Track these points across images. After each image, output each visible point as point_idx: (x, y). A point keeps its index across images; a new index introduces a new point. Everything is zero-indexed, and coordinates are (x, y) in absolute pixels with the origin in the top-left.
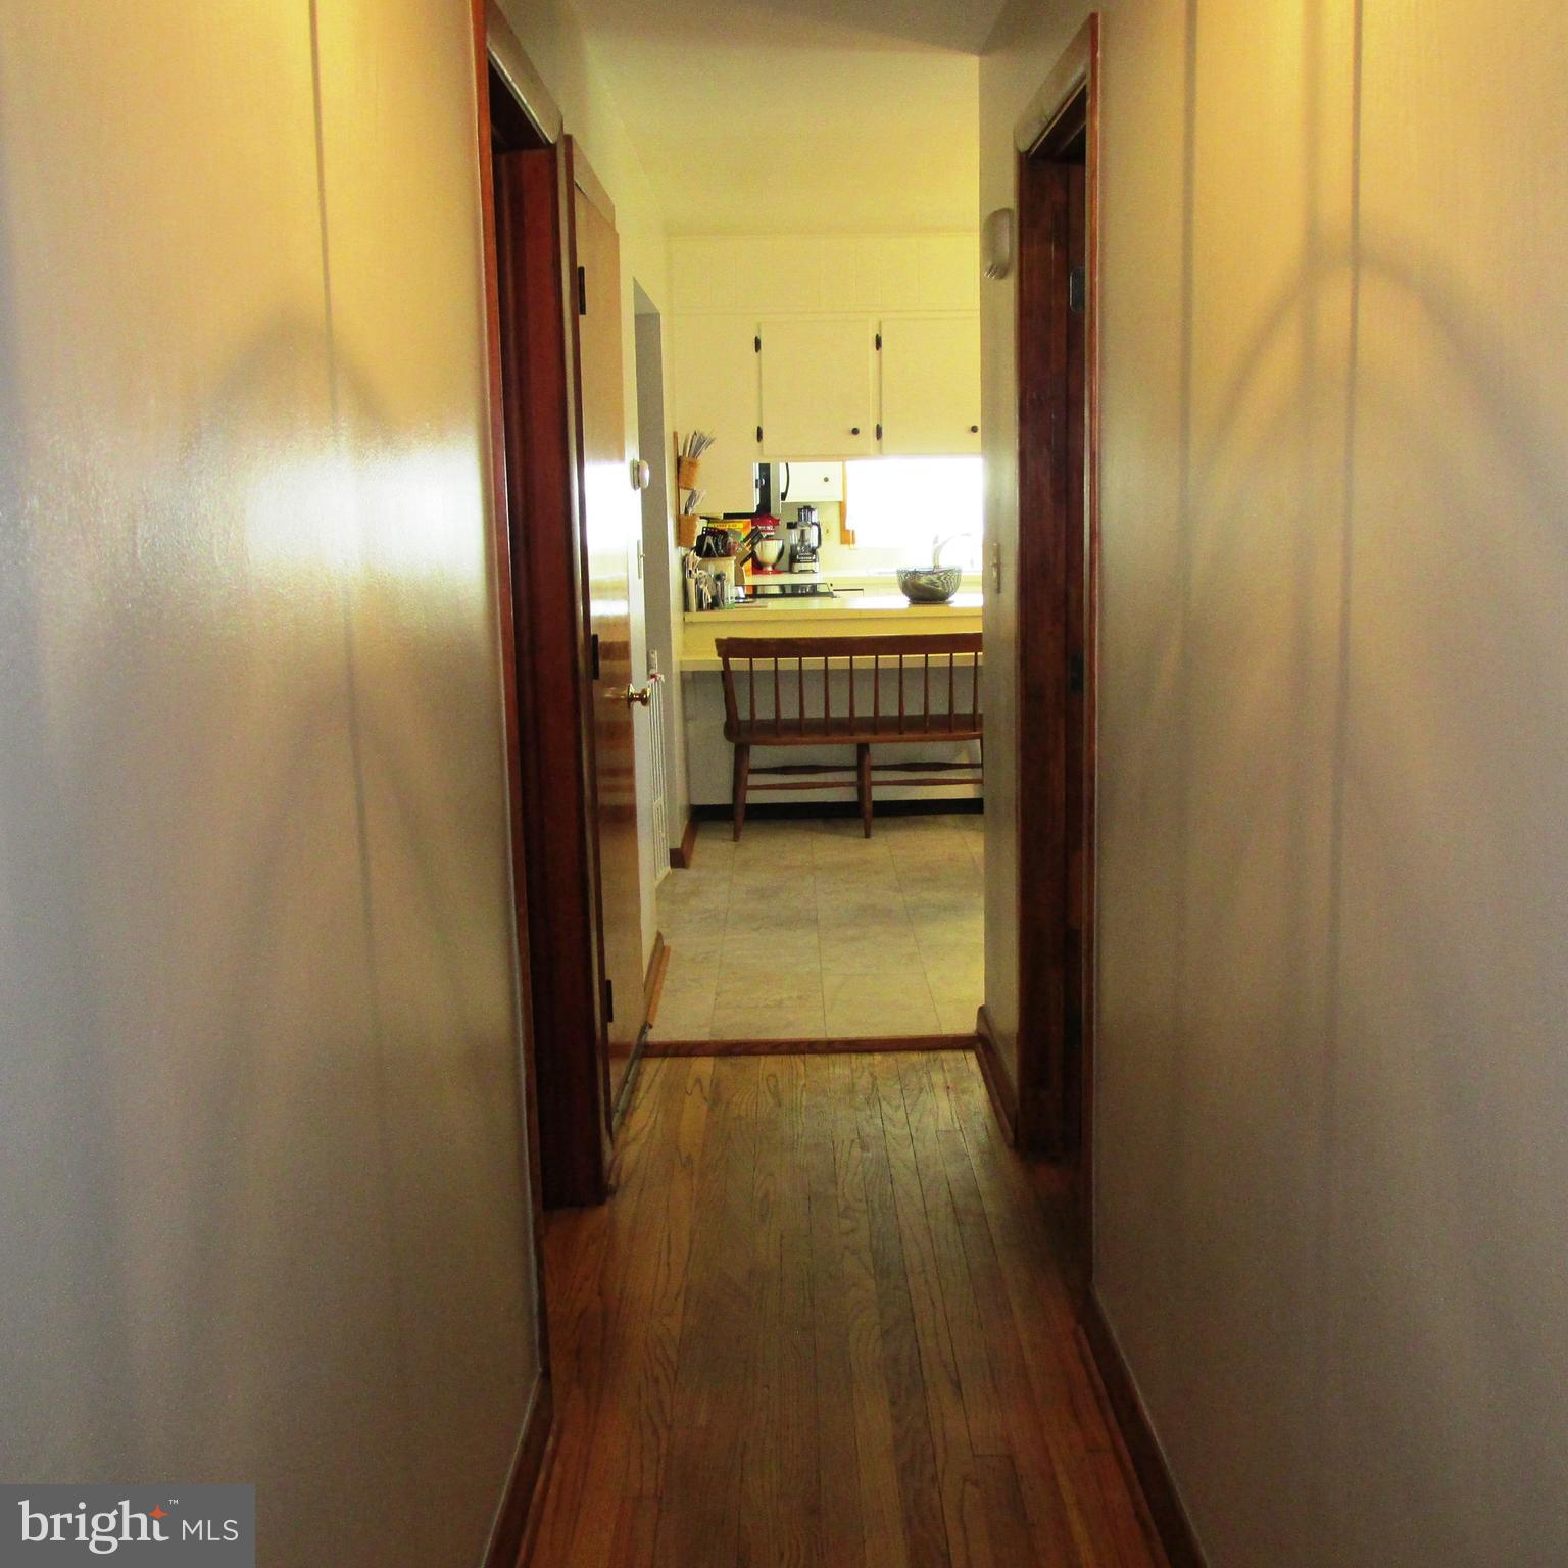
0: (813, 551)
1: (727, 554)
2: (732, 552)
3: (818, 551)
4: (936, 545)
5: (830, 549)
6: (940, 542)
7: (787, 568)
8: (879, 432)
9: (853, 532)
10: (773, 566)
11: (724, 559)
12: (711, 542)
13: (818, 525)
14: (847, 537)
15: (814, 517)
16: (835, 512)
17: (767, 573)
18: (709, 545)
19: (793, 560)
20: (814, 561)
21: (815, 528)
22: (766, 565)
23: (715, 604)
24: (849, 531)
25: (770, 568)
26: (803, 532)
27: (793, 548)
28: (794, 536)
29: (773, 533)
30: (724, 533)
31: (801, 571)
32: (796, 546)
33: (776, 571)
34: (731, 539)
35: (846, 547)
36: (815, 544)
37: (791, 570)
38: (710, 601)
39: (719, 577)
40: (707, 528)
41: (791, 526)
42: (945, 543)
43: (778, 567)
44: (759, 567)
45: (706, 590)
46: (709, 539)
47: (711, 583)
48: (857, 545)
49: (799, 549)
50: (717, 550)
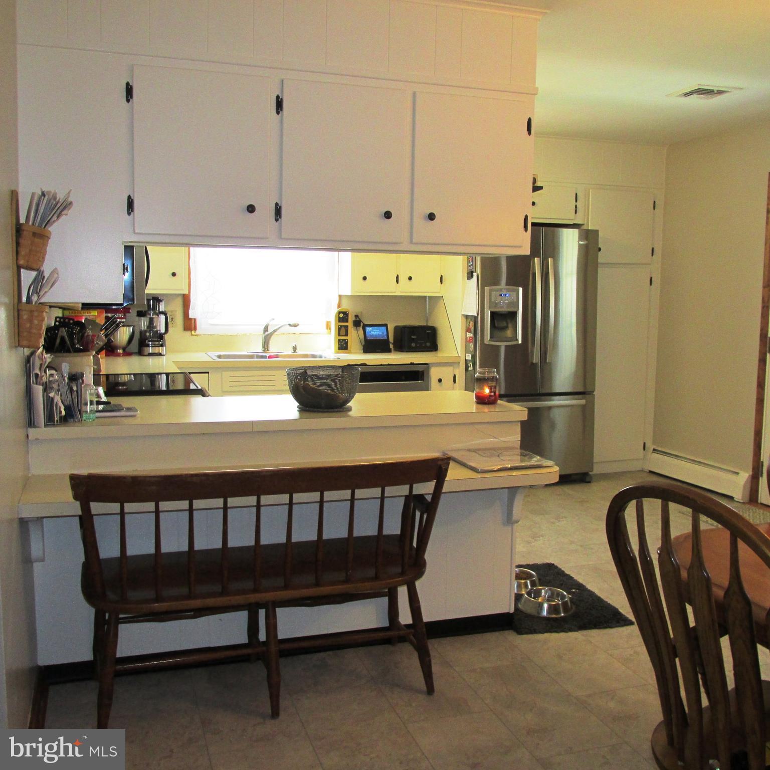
0: (161, 337)
1: (86, 350)
2: (90, 346)
3: (166, 337)
4: (267, 333)
5: (176, 335)
6: (270, 330)
7: (137, 351)
8: (278, 211)
9: (195, 319)
10: (124, 349)
11: (81, 354)
12: (65, 334)
13: (165, 313)
14: (189, 325)
15: (162, 308)
16: (179, 302)
17: (118, 355)
18: (63, 338)
19: (143, 344)
20: (162, 345)
21: (163, 317)
22: (116, 348)
23: (71, 415)
24: (191, 319)
25: (121, 351)
26: (151, 321)
27: (142, 333)
28: (143, 323)
29: (124, 320)
30: (82, 326)
31: (150, 355)
32: (146, 331)
33: (127, 353)
34: (89, 332)
35: (188, 333)
36: (163, 331)
37: (140, 353)
38: (63, 413)
39: (75, 378)
40: (63, 318)
41: (141, 314)
42: (275, 331)
43: (128, 350)
44: (110, 349)
45: (57, 399)
46: (63, 332)
47: (65, 389)
48: (198, 332)
49: (148, 334)
50: (73, 344)
